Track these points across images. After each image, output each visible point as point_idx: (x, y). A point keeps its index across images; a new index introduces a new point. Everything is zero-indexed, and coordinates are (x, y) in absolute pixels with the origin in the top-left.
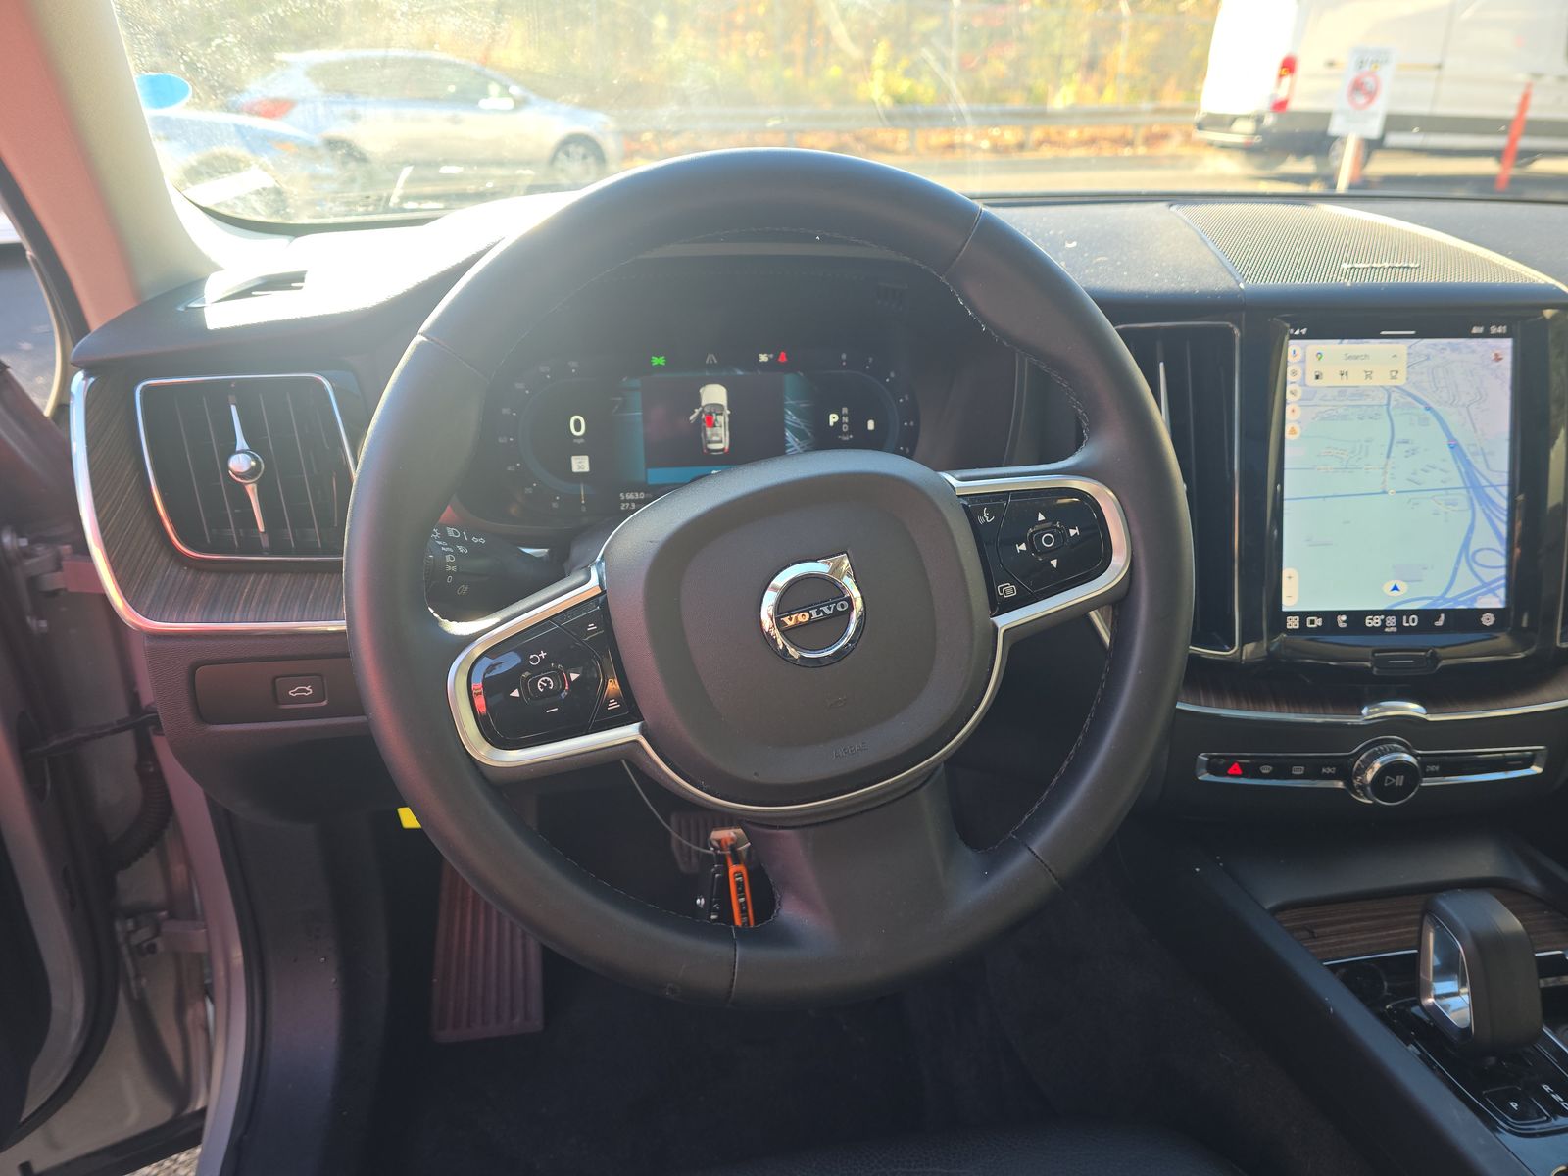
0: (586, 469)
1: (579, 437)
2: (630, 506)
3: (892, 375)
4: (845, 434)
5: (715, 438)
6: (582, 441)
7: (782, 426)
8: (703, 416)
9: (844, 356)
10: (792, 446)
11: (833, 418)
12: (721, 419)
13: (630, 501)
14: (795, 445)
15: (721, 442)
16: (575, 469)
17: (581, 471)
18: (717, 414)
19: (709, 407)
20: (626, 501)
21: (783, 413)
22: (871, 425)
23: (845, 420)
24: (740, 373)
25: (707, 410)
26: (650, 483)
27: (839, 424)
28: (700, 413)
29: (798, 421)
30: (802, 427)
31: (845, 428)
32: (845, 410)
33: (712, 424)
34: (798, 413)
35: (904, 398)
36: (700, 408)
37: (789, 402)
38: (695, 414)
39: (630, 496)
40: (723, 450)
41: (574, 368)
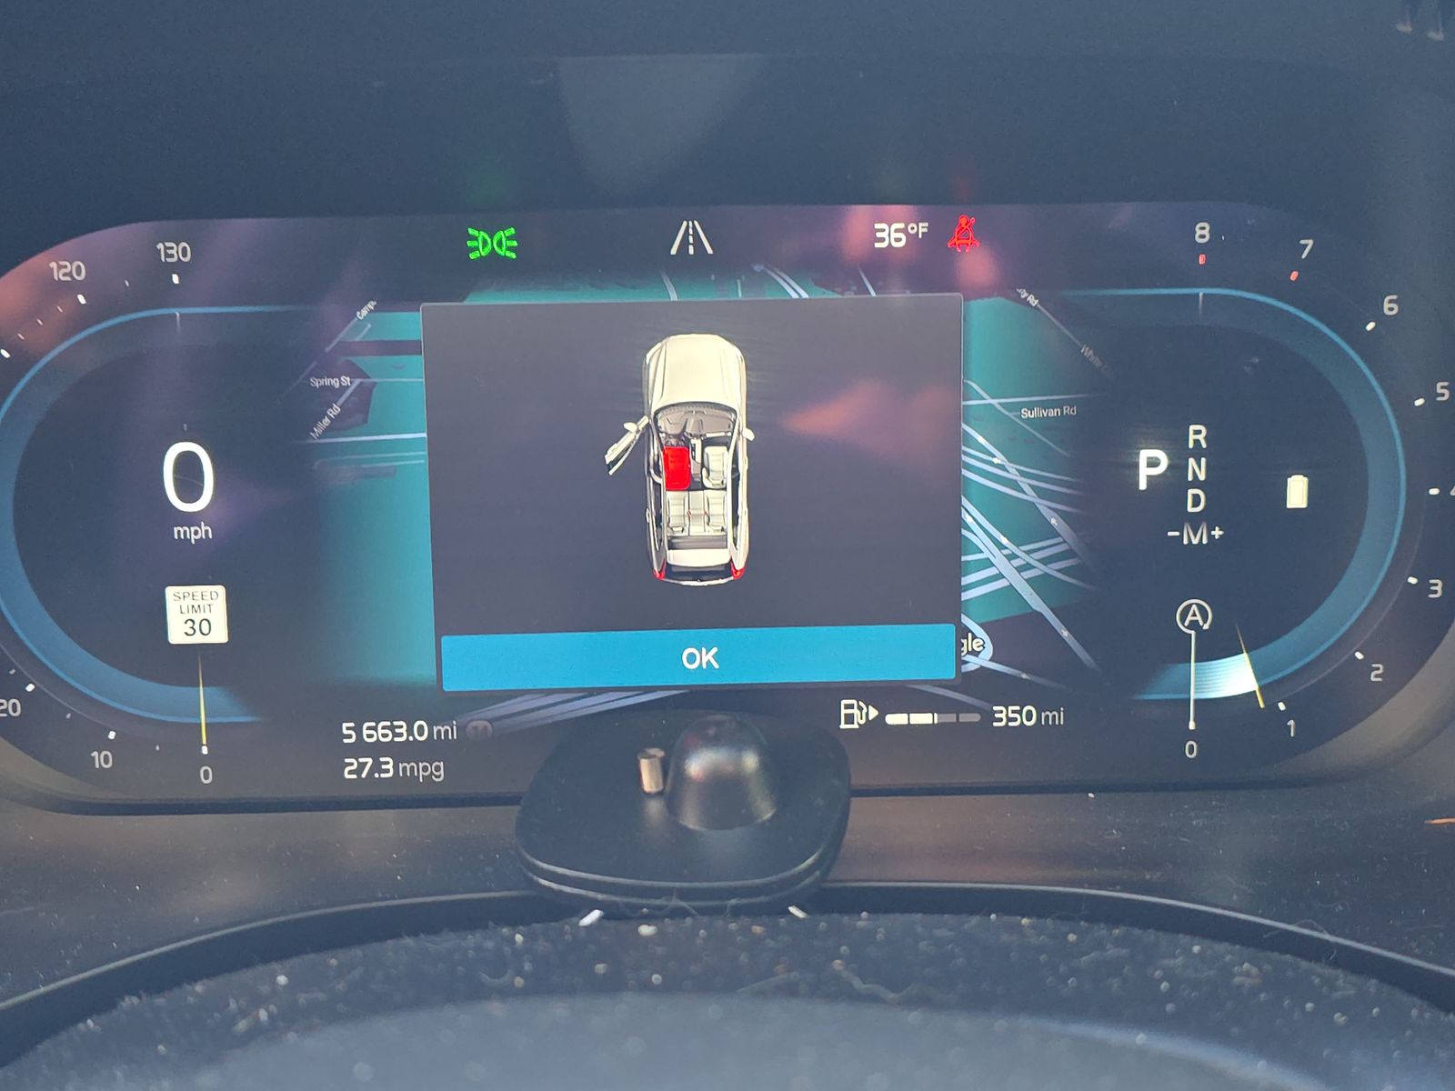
0: (219, 634)
1: (190, 519)
2: (377, 767)
3: (1390, 307)
4: (1195, 521)
5: (697, 530)
6: (202, 531)
7: (953, 487)
8: (655, 450)
9: (1202, 232)
10: (988, 563)
11: (1151, 463)
12: (719, 459)
13: (377, 750)
14: (999, 559)
15: (718, 542)
16: (177, 633)
17: (198, 639)
18: (707, 442)
19: (675, 416)
20: (360, 749)
21: (954, 443)
22: (1297, 492)
23: (1197, 469)
24: (796, 292)
25: (668, 425)
26: (449, 686)
27: (1175, 481)
28: (645, 436)
29: (1012, 472)
30: (1030, 496)
31: (1196, 498)
32: (1197, 434)
33: (681, 476)
34: (1016, 444)
35: (1431, 395)
36: (645, 421)
37: (981, 398)
38: (626, 441)
39: (376, 732)
40: (728, 568)
41: (178, 267)
